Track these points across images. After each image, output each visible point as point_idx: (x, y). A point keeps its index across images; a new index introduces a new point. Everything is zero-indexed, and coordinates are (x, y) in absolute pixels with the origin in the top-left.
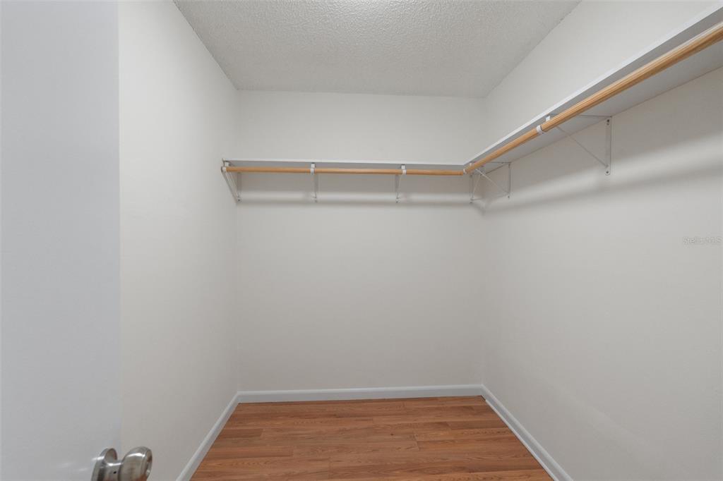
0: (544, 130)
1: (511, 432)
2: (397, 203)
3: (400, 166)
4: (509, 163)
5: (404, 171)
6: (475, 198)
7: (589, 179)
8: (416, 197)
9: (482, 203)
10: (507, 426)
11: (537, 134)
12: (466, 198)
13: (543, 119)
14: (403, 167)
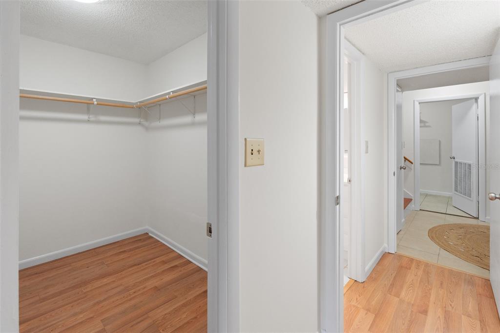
0: (170, 98)
1: (161, 243)
2: (88, 121)
3: (92, 99)
4: (160, 105)
5: (96, 103)
6: (142, 120)
7: (188, 119)
8: (103, 118)
9: (146, 124)
10: (159, 241)
11: (167, 99)
12: (137, 120)
13: (169, 93)
14: (94, 100)
